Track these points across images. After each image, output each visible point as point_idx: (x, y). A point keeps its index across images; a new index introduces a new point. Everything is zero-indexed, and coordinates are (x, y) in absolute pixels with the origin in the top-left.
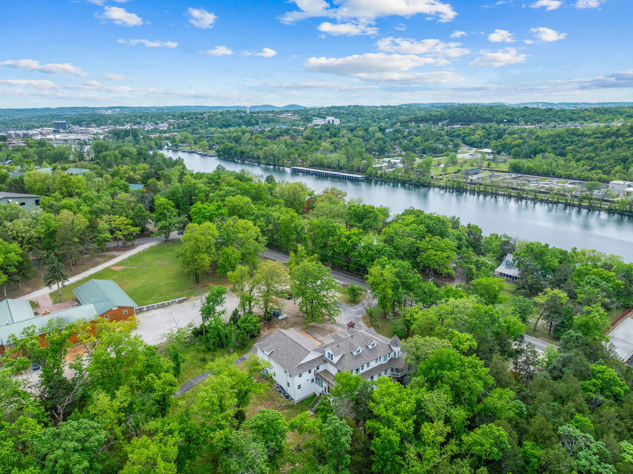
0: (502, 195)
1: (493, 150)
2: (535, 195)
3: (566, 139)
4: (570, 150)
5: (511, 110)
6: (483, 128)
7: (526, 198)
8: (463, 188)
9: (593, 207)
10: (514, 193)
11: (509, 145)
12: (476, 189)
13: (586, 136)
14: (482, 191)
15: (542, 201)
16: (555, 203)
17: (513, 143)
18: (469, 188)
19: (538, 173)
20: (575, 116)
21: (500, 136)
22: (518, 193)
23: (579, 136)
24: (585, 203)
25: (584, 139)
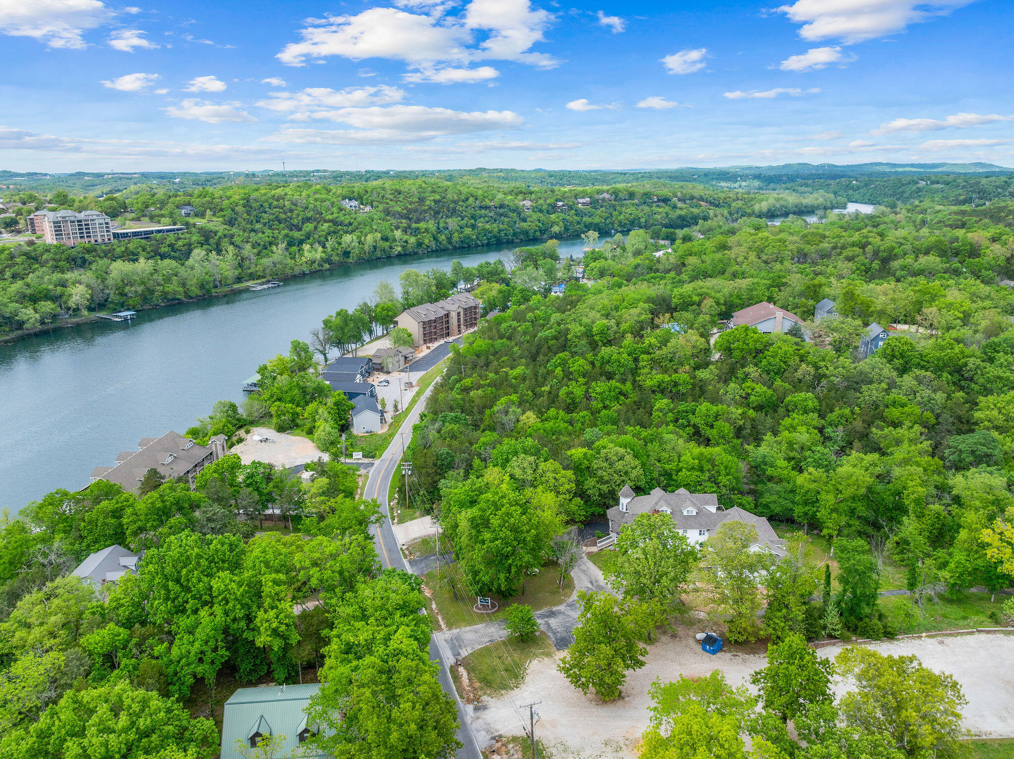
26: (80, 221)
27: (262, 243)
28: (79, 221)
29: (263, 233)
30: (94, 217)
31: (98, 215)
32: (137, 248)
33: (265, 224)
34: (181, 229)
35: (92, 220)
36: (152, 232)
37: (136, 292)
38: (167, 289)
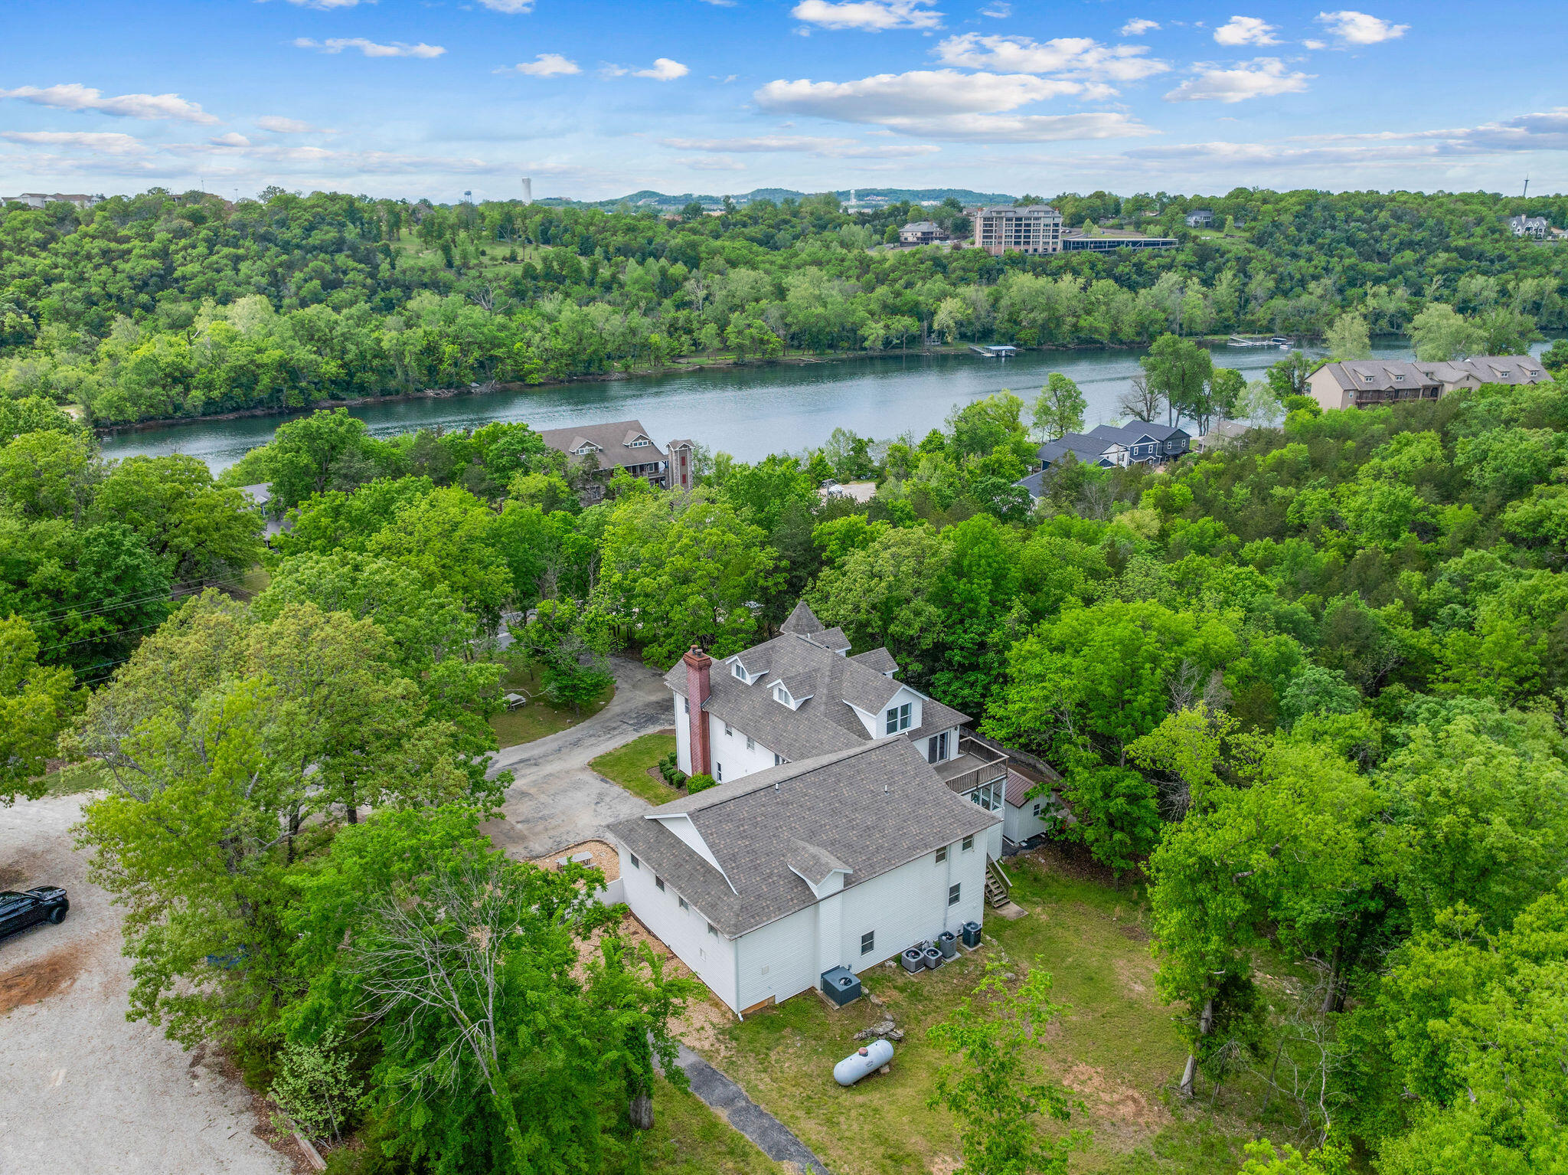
26: (1020, 219)
27: (1298, 276)
28: (1018, 219)
29: (1310, 260)
30: (1042, 214)
31: (1046, 212)
32: (1083, 263)
33: (1321, 247)
34: (1171, 243)
35: (1037, 219)
36: (1119, 243)
37: (1034, 320)
38: (1082, 323)
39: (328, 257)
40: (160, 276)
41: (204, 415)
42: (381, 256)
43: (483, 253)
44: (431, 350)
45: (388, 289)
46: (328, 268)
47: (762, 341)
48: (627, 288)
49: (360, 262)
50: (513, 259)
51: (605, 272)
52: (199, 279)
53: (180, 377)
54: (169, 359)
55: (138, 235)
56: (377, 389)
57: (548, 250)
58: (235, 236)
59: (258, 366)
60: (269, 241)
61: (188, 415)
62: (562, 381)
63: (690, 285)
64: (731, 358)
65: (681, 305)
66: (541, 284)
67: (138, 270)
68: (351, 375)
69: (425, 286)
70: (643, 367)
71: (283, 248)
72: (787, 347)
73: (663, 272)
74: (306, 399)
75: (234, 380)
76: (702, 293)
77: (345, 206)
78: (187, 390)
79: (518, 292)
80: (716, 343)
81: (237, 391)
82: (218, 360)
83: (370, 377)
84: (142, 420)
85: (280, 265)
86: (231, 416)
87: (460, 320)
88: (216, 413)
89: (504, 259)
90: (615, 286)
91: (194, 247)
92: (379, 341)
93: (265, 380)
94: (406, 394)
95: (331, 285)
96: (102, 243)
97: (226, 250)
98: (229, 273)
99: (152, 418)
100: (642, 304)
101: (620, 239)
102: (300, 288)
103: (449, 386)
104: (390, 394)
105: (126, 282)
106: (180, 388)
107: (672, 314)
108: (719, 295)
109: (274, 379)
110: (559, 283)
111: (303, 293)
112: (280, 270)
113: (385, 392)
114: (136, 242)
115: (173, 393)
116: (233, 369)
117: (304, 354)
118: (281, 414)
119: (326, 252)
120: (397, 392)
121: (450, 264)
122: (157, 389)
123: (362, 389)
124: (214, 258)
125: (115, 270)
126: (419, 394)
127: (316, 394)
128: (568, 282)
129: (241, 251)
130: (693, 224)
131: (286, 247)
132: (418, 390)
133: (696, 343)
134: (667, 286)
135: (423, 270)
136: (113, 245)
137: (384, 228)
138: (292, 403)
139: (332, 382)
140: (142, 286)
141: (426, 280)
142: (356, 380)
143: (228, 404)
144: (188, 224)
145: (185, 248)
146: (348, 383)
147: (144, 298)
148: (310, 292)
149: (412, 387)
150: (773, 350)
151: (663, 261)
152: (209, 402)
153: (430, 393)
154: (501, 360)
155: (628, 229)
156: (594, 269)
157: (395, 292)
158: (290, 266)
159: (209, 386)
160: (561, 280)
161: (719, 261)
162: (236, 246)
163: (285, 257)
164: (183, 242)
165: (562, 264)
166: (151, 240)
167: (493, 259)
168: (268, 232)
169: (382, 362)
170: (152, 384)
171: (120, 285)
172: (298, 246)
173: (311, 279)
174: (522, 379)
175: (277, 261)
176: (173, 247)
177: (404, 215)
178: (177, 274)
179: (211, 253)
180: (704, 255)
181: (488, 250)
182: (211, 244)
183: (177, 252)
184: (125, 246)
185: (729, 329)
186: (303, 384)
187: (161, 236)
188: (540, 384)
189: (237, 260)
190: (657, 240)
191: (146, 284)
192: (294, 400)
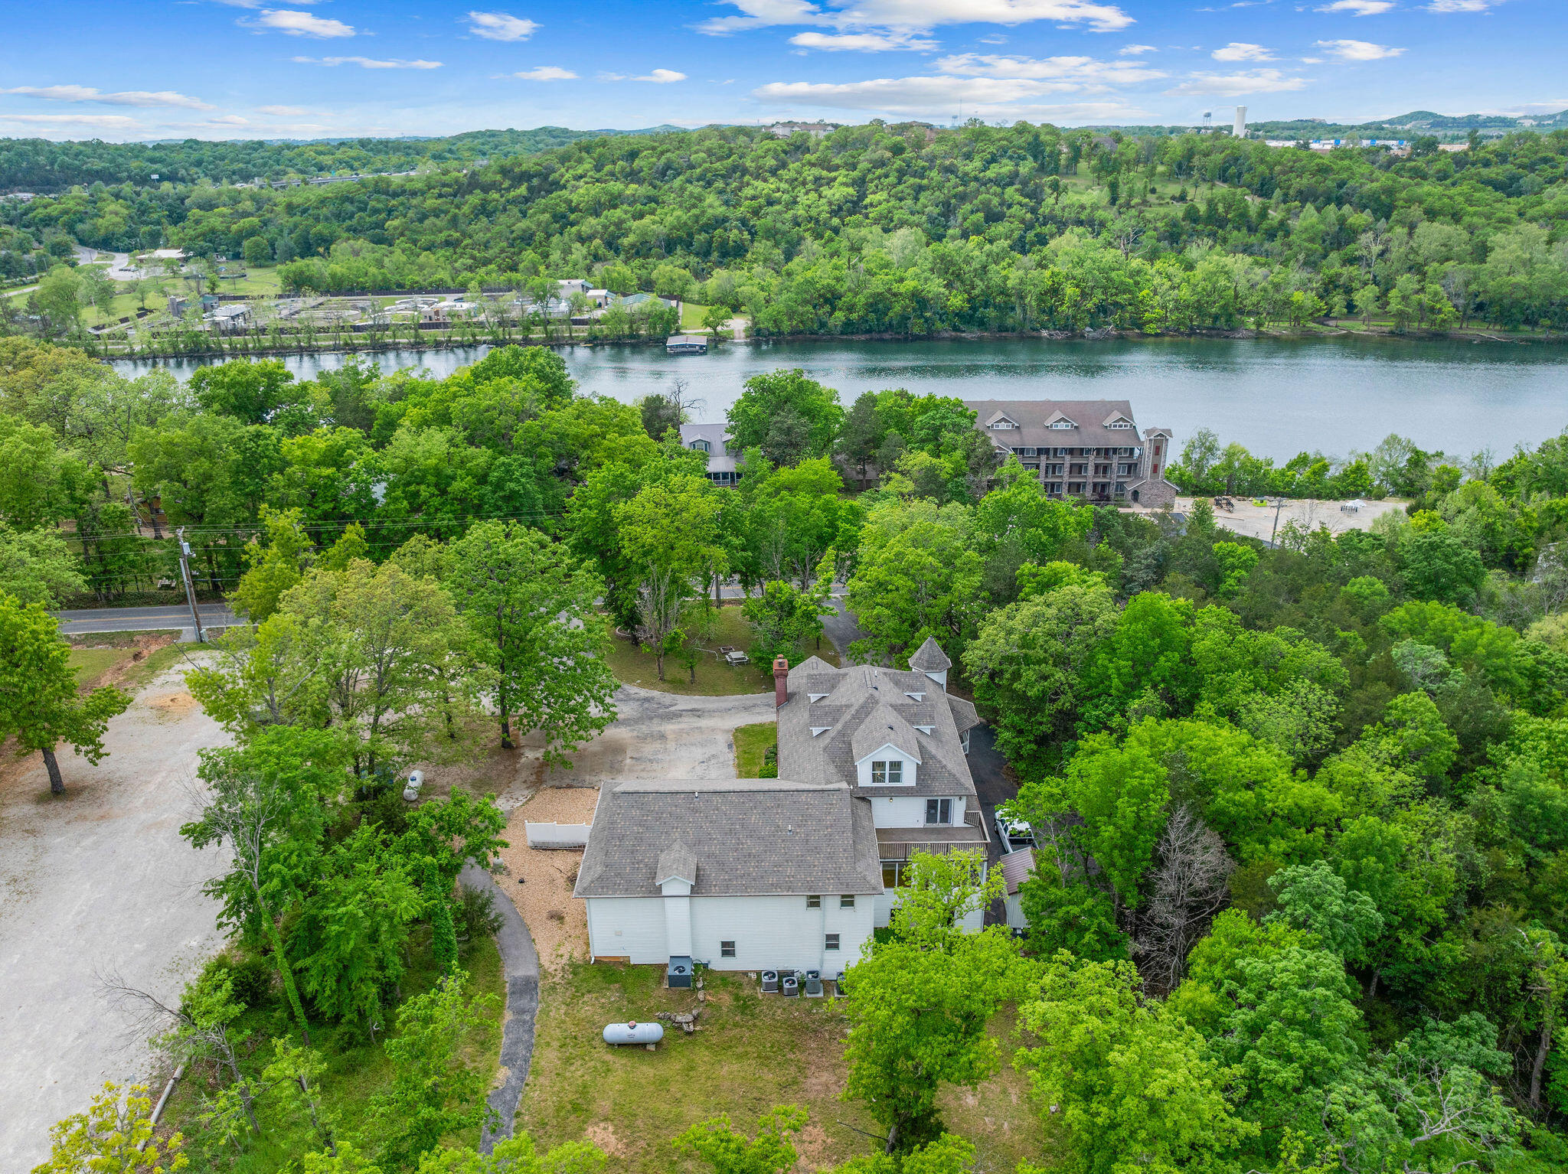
0: (327, 349)
1: (187, 250)
2: (417, 336)
3: (372, 203)
4: (396, 228)
5: (155, 148)
6: (117, 196)
7: (396, 348)
8: (209, 349)
9: (558, 339)
10: (359, 339)
11: (223, 233)
12: (250, 346)
13: (414, 194)
14: (270, 348)
15: (437, 346)
16: (470, 346)
17: (234, 227)
18: (226, 346)
19: (363, 288)
20: (327, 160)
21: (177, 216)
22: (372, 337)
23: (395, 195)
24: (537, 334)
25: (414, 202)
39: (999, 190)
40: (852, 202)
41: (842, 333)
42: (1049, 191)
43: (1153, 191)
44: (1055, 291)
45: (1045, 224)
46: (995, 201)
47: (1432, 310)
48: (1292, 237)
49: (1026, 196)
50: (1182, 198)
51: (1275, 216)
52: (884, 205)
53: (830, 299)
54: (825, 282)
55: (846, 164)
56: (995, 324)
57: (1222, 189)
58: (923, 167)
59: (895, 295)
60: (952, 172)
61: (829, 333)
62: (1182, 334)
63: (1366, 238)
64: (1390, 325)
65: (1351, 261)
66: (1199, 227)
67: (837, 196)
68: (974, 309)
69: (1080, 223)
70: (1281, 328)
71: (962, 179)
72: (1465, 318)
73: (1342, 221)
74: (929, 328)
75: (871, 305)
76: (1376, 249)
77: (1031, 139)
78: (834, 309)
79: (1174, 237)
80: (1373, 308)
81: (872, 316)
82: (861, 286)
83: (991, 313)
84: (792, 333)
85: (955, 196)
86: (863, 337)
87: (1088, 264)
88: (852, 333)
89: (1173, 198)
90: (1280, 233)
91: (887, 176)
92: (1006, 278)
93: (897, 308)
94: (1021, 332)
95: (993, 217)
96: (817, 171)
97: (912, 180)
98: (909, 202)
99: (801, 332)
100: (1301, 257)
101: (1305, 181)
102: (965, 219)
103: (1065, 328)
104: (1007, 330)
105: (826, 208)
106: (827, 308)
107: (1337, 269)
108: (1397, 252)
109: (904, 308)
110: (1220, 227)
111: (966, 224)
112: (953, 201)
113: (1002, 328)
114: (843, 172)
115: (820, 312)
116: (873, 295)
117: (935, 286)
118: (906, 340)
119: (999, 185)
120: (1013, 329)
121: (1113, 201)
122: (810, 308)
123: (982, 323)
124: (900, 188)
125: (820, 196)
126: (1034, 334)
127: (939, 325)
128: (1230, 226)
129: (925, 182)
130: (1420, 163)
131: (965, 180)
132: (1033, 329)
133: (1350, 306)
134: (1342, 237)
135: (1083, 207)
136: (825, 173)
137: (1063, 162)
138: (916, 330)
139: (957, 315)
140: (837, 211)
141: (1083, 217)
142: (978, 314)
143: (864, 327)
144: (888, 154)
145: (879, 178)
146: (971, 316)
147: (835, 221)
148: (973, 224)
149: (1028, 326)
150: (1444, 321)
151: (1347, 209)
152: (848, 323)
153: (1045, 333)
154: (1122, 307)
155: (1319, 170)
156: (1263, 214)
157: (1051, 228)
158: (963, 198)
159: (851, 308)
160: (1222, 223)
161: (1416, 211)
162: (922, 177)
163: (961, 188)
164: (879, 172)
165: (1229, 208)
166: (855, 169)
167: (1160, 198)
168: (952, 164)
169: (1007, 300)
170: (806, 302)
171: (822, 209)
172: (976, 179)
173: (977, 211)
174: (1140, 326)
175: (953, 192)
176: (870, 176)
177: (1085, 149)
178: (867, 201)
179: (899, 183)
180: (1401, 203)
181: (1159, 188)
182: (901, 174)
183: (872, 181)
184: (833, 174)
185: (1393, 293)
186: (928, 314)
187: (863, 165)
188: (1157, 335)
189: (920, 189)
190: (1351, 183)
191: (840, 208)
192: (917, 327)
